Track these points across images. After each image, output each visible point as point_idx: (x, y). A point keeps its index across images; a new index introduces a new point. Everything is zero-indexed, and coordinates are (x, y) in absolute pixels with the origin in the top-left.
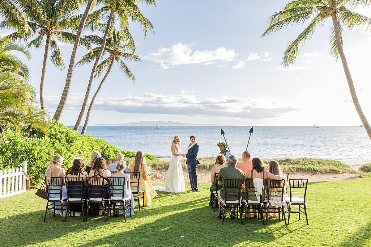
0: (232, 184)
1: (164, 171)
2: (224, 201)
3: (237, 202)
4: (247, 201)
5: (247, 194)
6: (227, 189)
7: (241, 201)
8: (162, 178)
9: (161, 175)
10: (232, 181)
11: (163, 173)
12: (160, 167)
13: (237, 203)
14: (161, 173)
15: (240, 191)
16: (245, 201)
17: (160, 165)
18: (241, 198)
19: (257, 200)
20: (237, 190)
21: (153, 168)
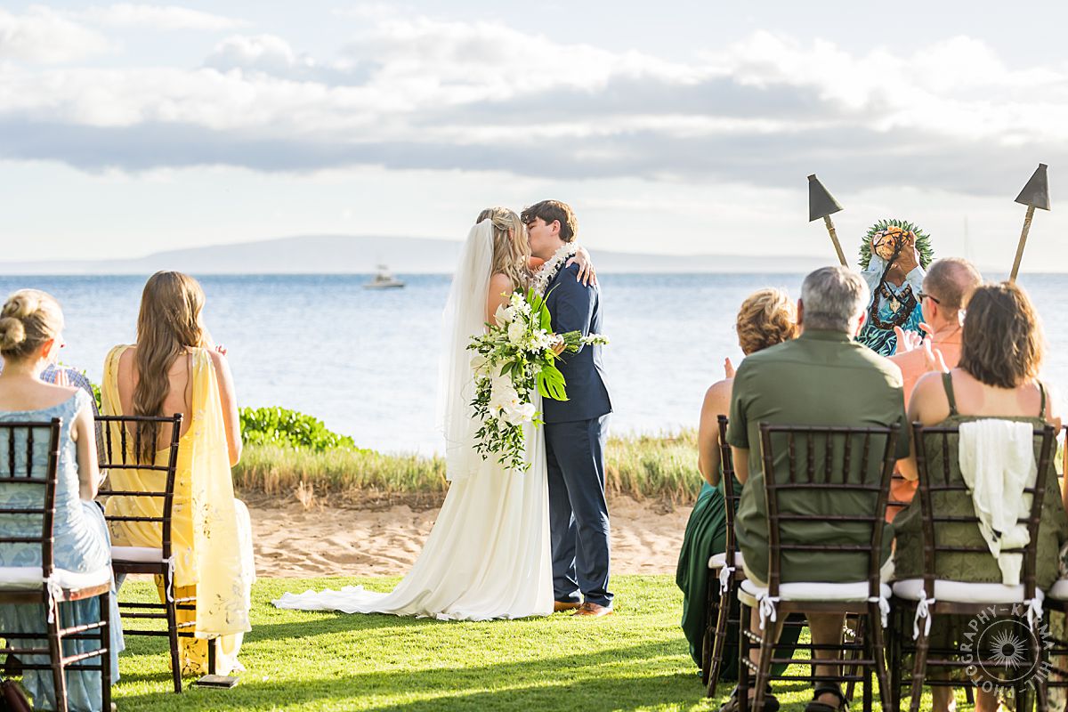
0: (819, 463)
1: (402, 520)
2: (766, 591)
3: (857, 591)
4: (930, 591)
5: (932, 539)
6: (791, 501)
7: (885, 591)
8: (382, 559)
9: (381, 541)
10: (819, 446)
11: (394, 528)
12: (374, 493)
13: (856, 604)
14: (378, 529)
15: (878, 511)
16: (915, 588)
17: (376, 482)
18: (888, 569)
19: (1001, 581)
20: (857, 505)
21: (323, 501)
